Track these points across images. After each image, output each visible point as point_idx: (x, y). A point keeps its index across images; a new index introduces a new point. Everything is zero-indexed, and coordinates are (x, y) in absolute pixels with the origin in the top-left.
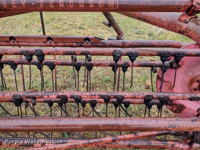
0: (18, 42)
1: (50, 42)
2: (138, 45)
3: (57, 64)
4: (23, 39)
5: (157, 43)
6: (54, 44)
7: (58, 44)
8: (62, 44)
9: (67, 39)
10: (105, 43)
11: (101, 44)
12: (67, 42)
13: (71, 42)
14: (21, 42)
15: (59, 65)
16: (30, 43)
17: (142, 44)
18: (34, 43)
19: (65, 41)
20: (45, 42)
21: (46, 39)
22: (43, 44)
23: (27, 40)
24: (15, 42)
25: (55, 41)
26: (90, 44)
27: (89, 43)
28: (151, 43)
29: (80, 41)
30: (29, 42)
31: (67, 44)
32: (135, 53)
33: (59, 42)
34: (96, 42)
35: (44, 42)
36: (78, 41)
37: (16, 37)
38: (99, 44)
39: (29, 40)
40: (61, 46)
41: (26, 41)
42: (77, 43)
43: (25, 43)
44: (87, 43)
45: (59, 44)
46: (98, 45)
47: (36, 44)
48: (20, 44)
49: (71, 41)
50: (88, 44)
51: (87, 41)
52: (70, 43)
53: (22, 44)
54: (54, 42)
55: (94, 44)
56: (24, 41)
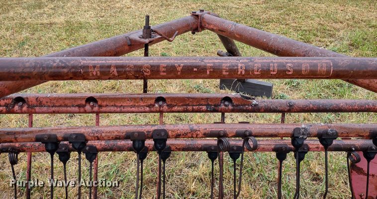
0: (100, 106)
1: (160, 106)
2: (315, 109)
3: (176, 148)
4: (112, 101)
5: (347, 104)
6: (167, 108)
7: (173, 108)
8: (180, 109)
9: (191, 100)
10: (257, 105)
11: (250, 107)
12: (190, 104)
13: (198, 105)
14: (107, 106)
15: (179, 150)
16: (124, 108)
17: (323, 106)
18: (131, 108)
19: (187, 103)
20: (151, 105)
21: (154, 101)
22: (148, 109)
23: (119, 102)
24: (96, 107)
25: (169, 103)
26: (230, 107)
27: (228, 105)
28: (337, 105)
29: (215, 102)
30: (121, 106)
31: (190, 108)
32: (333, 134)
33: (176, 105)
34: (243, 103)
35: (148, 106)
36: (210, 103)
37: (99, 98)
38: (247, 106)
39: (122, 102)
40: (179, 112)
41: (117, 104)
42: (207, 105)
43: (112, 109)
44: (226, 105)
45: (176, 108)
46: (245, 108)
47: (134, 109)
48: (104, 109)
49: (198, 102)
50: (227, 108)
51: (227, 103)
52: (196, 105)
53: (108, 109)
54: (168, 106)
55: (238, 108)
56: (112, 103)
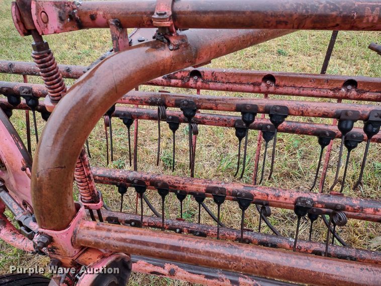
0: (277, 86)
1: (348, 91)
4: (292, 81)
6: (355, 94)
7: (364, 94)
8: (373, 96)
14: (285, 86)
16: (303, 90)
18: (312, 90)
20: (337, 88)
21: (342, 84)
22: (331, 93)
23: (299, 83)
24: (272, 86)
25: (360, 88)
30: (301, 87)
33: (368, 91)
35: (333, 90)
37: (278, 77)
39: (303, 83)
41: (296, 85)
43: (290, 90)
45: (368, 94)
47: (314, 92)
48: (280, 90)
53: (285, 90)
54: (357, 91)
56: (291, 84)
